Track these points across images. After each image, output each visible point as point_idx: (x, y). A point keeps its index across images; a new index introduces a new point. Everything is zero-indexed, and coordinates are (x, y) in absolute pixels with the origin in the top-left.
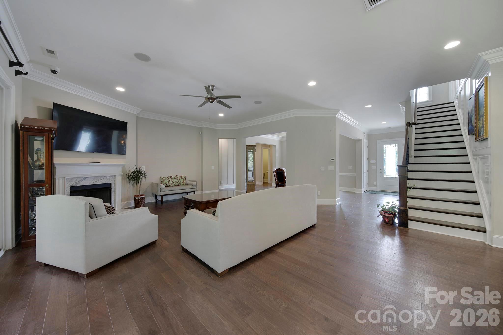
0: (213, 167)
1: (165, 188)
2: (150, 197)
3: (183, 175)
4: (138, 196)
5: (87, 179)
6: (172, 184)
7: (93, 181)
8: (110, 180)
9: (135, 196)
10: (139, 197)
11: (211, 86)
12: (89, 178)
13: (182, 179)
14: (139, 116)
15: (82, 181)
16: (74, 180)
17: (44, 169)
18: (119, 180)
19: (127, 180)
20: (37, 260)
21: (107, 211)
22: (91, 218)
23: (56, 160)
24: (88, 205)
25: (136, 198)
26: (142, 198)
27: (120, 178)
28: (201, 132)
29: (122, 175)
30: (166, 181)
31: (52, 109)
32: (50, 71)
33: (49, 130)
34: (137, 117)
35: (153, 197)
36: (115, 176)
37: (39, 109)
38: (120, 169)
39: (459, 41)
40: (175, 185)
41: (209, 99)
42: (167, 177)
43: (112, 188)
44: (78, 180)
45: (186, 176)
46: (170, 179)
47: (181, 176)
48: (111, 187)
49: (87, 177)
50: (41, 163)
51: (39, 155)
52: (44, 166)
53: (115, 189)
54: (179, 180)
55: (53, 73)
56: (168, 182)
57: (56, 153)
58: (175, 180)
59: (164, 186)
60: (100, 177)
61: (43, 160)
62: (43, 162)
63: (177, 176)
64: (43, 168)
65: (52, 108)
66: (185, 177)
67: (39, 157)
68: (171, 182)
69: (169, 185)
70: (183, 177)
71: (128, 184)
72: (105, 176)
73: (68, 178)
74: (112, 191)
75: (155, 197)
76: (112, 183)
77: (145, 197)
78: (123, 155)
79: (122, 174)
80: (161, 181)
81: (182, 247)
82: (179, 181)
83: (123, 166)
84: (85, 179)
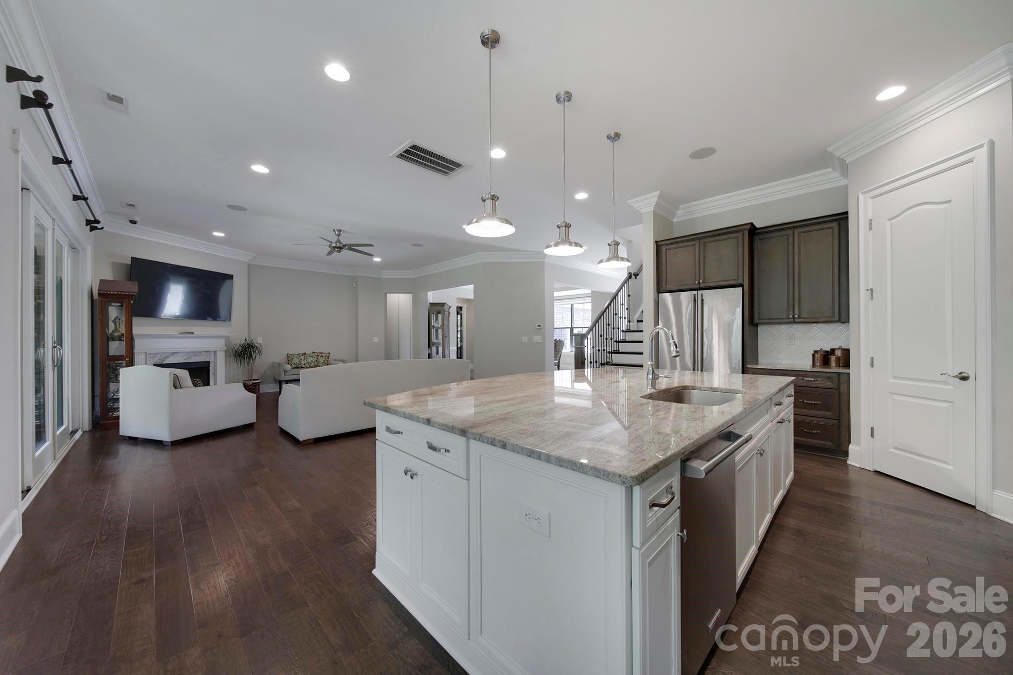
0: (376, 339)
1: (291, 370)
2: (271, 385)
3: (325, 350)
4: (250, 380)
5: (175, 355)
6: (304, 365)
7: (184, 358)
8: (208, 357)
9: (244, 381)
10: (251, 383)
11: (337, 230)
12: (178, 355)
13: (323, 357)
14: (252, 263)
15: (167, 357)
16: (160, 355)
17: (124, 340)
18: (221, 357)
19: (232, 358)
20: (121, 433)
21: (193, 384)
22: (175, 387)
23: (136, 331)
24: (173, 376)
25: (246, 383)
26: (255, 383)
27: (223, 353)
28: (354, 284)
29: (225, 350)
30: (296, 360)
31: (129, 265)
32: (128, 221)
33: (129, 295)
34: (248, 264)
35: (275, 384)
36: (215, 352)
37: (116, 266)
38: (223, 342)
39: (587, 193)
40: (310, 367)
41: (334, 248)
42: (298, 355)
43: (211, 368)
44: (164, 356)
45: (329, 353)
46: (302, 358)
47: (320, 353)
48: (209, 367)
49: (176, 353)
50: (119, 334)
51: (118, 324)
52: (123, 337)
53: (215, 370)
54: (318, 359)
55: (133, 223)
56: (299, 361)
57: (136, 321)
58: (310, 359)
59: (291, 368)
60: (193, 352)
61: (123, 330)
62: (123, 332)
63: (314, 353)
64: (122, 339)
65: (130, 263)
66: (328, 355)
67: (118, 326)
68: (303, 362)
69: (300, 366)
70: (323, 355)
71: (236, 363)
72: (200, 352)
73: (150, 354)
74: (211, 373)
75: (278, 384)
76: (211, 362)
77: (259, 382)
78: (228, 323)
79: (225, 348)
80: (288, 360)
81: (280, 427)
82: (316, 361)
83: (227, 339)
84: (173, 355)
